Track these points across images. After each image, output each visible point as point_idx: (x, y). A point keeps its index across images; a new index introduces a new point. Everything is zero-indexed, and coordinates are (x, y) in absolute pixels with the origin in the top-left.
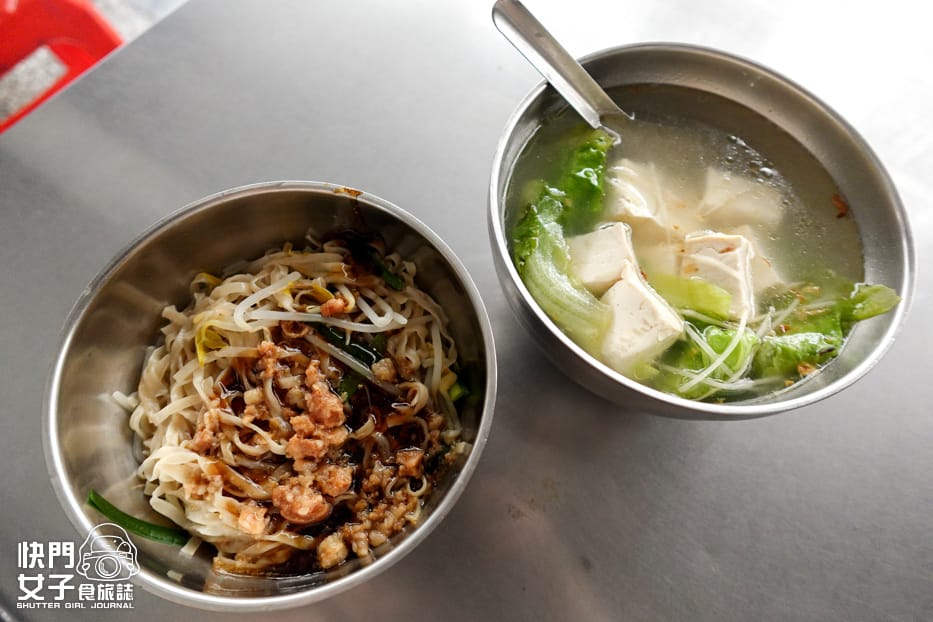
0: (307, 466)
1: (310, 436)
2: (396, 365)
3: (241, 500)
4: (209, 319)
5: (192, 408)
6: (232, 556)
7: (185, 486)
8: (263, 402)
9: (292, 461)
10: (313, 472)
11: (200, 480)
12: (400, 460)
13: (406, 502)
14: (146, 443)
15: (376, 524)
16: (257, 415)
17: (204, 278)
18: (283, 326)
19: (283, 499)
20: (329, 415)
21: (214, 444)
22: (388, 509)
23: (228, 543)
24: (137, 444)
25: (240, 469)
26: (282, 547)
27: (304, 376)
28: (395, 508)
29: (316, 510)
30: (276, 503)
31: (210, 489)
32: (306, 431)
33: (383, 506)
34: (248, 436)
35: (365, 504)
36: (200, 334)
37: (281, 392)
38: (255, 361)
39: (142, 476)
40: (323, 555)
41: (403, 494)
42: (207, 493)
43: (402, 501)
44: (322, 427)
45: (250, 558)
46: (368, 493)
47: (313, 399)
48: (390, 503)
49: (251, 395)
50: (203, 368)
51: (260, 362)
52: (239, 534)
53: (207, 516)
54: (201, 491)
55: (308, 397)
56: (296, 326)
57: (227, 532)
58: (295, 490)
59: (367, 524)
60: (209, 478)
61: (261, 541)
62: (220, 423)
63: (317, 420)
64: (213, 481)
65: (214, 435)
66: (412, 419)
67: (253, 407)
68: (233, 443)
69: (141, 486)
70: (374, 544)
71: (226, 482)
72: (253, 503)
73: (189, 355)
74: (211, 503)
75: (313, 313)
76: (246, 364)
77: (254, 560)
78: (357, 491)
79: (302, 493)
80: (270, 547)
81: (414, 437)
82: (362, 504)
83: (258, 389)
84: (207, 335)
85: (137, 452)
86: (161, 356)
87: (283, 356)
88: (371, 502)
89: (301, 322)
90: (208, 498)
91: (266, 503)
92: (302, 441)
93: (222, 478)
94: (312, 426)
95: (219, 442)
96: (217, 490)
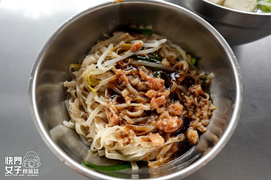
0: (163, 109)
1: (157, 96)
2: (169, 60)
3: (146, 135)
4: (88, 73)
5: (100, 112)
6: (155, 160)
7: (119, 141)
8: (130, 93)
9: (155, 110)
10: (166, 110)
11: (123, 136)
12: (193, 91)
13: (206, 104)
14: (88, 136)
15: (201, 117)
16: (131, 99)
17: (72, 66)
18: (119, 63)
19: (163, 126)
20: (160, 85)
21: (120, 119)
22: (201, 110)
23: (150, 156)
24: (83, 139)
25: (137, 124)
26: (174, 144)
27: (140, 77)
28: (204, 108)
29: (178, 123)
30: (161, 128)
31: (130, 137)
32: (155, 95)
33: (199, 110)
34: (132, 109)
35: (192, 112)
36: (88, 81)
37: (135, 87)
38: (117, 80)
39: (95, 150)
40: (192, 138)
41: (203, 102)
42: (129, 140)
43: (205, 105)
44: (160, 91)
45: (163, 156)
46: (190, 108)
47: (150, 82)
48: (200, 107)
49: (124, 93)
50: (96, 94)
51: (120, 79)
52: (154, 148)
53: (135, 148)
54: (126, 140)
55: (147, 83)
56: (125, 61)
57: (148, 151)
58: (165, 120)
59: (198, 119)
60: (127, 133)
61: (164, 146)
62: (118, 110)
63: (157, 89)
64: (129, 133)
65: (118, 116)
66: (186, 75)
67: (127, 97)
68: (128, 115)
69: (96, 154)
70: (205, 125)
71: (135, 131)
72: (151, 133)
73: (86, 93)
74: (134, 143)
75: (128, 54)
76: (114, 83)
77: (165, 156)
78: (186, 109)
79: (168, 119)
80: (169, 147)
81: (191, 82)
82: (191, 113)
83: (125, 90)
84: (91, 81)
85: (86, 142)
86: (73, 101)
87: (127, 73)
88: (193, 111)
89: (126, 59)
90: (132, 141)
91: (156, 131)
92: (156, 99)
93: (133, 130)
94: (156, 92)
95: (122, 117)
96: (134, 136)
